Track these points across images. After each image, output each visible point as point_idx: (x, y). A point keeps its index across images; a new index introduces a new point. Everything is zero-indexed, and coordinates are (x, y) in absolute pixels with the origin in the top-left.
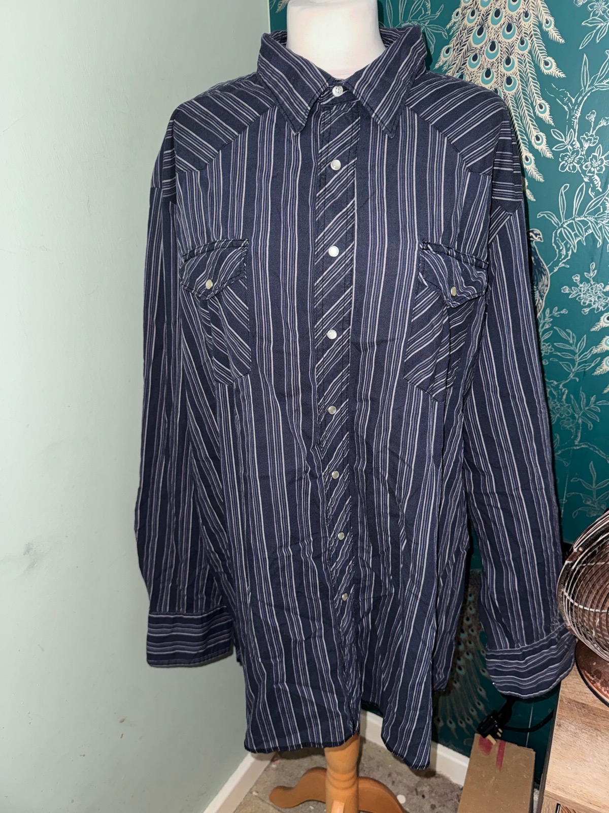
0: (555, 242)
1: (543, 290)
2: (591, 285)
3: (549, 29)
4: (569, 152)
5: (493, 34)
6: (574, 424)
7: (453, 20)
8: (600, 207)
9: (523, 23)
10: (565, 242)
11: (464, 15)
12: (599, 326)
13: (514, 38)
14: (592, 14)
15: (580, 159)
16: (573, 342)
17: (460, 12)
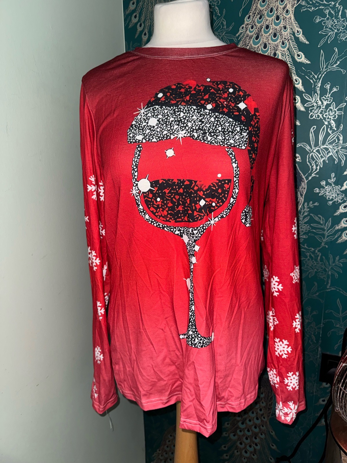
0: (309, 162)
1: (303, 191)
2: (333, 187)
3: (299, 36)
4: (314, 107)
5: (265, 39)
6: (326, 275)
7: (240, 31)
8: (335, 140)
9: (283, 33)
10: (315, 161)
11: (247, 28)
12: (339, 212)
13: (278, 41)
14: (324, 27)
15: (322, 111)
16: (323, 223)
17: (244, 27)
